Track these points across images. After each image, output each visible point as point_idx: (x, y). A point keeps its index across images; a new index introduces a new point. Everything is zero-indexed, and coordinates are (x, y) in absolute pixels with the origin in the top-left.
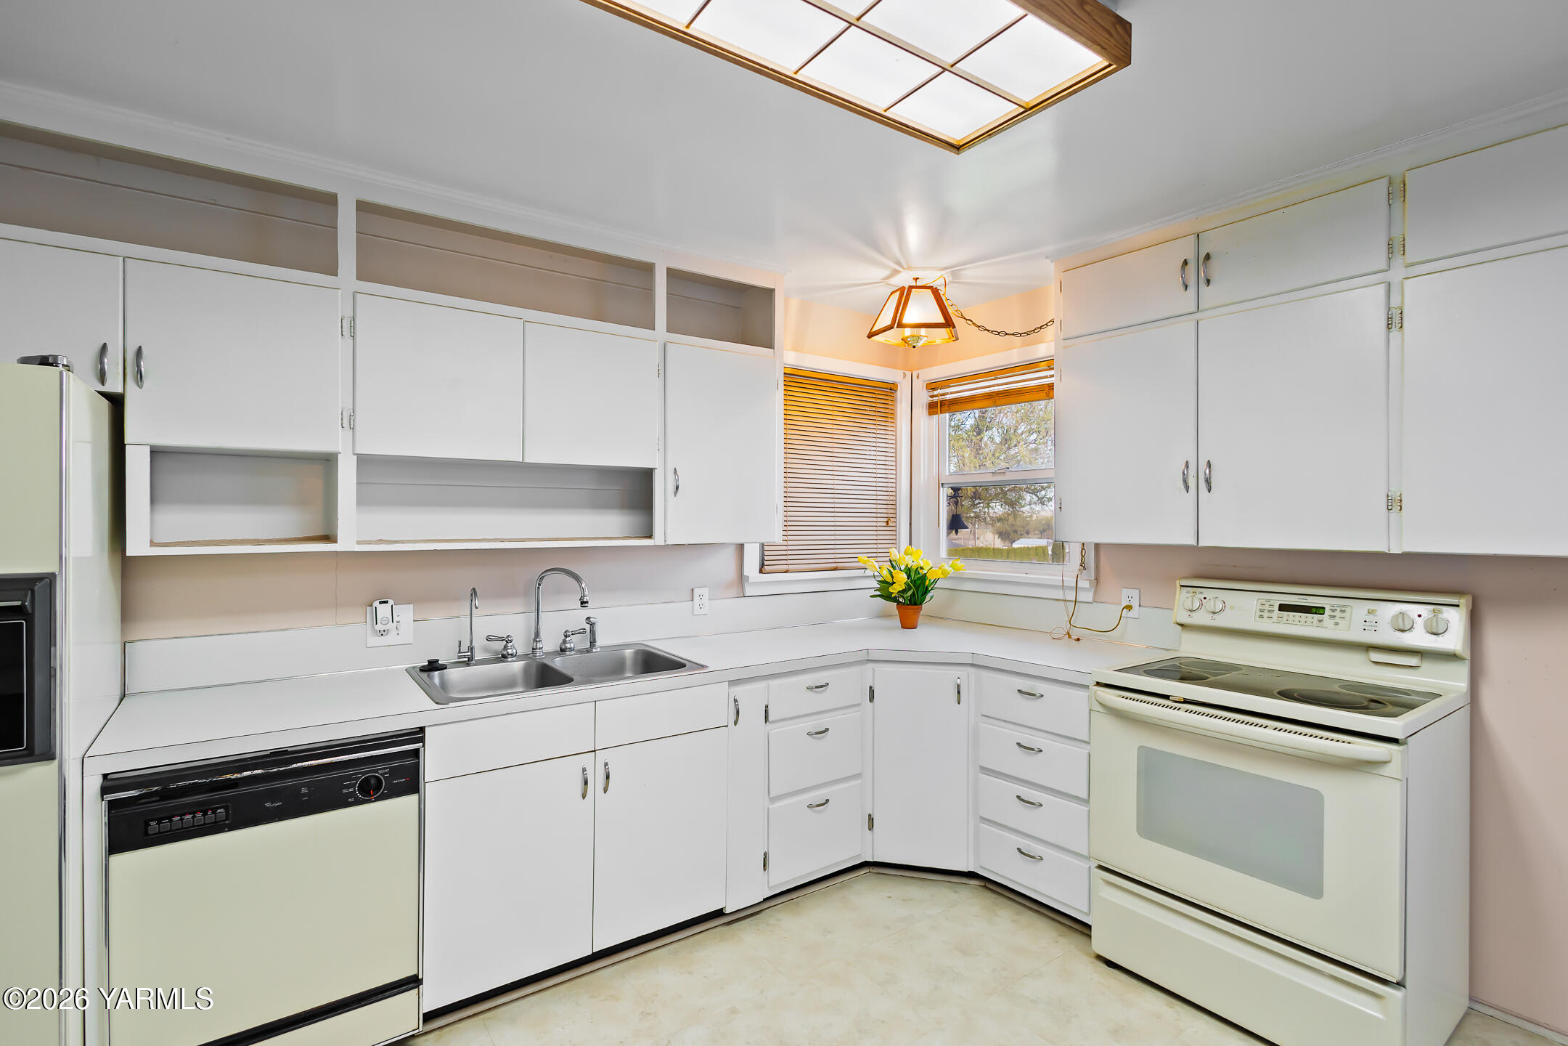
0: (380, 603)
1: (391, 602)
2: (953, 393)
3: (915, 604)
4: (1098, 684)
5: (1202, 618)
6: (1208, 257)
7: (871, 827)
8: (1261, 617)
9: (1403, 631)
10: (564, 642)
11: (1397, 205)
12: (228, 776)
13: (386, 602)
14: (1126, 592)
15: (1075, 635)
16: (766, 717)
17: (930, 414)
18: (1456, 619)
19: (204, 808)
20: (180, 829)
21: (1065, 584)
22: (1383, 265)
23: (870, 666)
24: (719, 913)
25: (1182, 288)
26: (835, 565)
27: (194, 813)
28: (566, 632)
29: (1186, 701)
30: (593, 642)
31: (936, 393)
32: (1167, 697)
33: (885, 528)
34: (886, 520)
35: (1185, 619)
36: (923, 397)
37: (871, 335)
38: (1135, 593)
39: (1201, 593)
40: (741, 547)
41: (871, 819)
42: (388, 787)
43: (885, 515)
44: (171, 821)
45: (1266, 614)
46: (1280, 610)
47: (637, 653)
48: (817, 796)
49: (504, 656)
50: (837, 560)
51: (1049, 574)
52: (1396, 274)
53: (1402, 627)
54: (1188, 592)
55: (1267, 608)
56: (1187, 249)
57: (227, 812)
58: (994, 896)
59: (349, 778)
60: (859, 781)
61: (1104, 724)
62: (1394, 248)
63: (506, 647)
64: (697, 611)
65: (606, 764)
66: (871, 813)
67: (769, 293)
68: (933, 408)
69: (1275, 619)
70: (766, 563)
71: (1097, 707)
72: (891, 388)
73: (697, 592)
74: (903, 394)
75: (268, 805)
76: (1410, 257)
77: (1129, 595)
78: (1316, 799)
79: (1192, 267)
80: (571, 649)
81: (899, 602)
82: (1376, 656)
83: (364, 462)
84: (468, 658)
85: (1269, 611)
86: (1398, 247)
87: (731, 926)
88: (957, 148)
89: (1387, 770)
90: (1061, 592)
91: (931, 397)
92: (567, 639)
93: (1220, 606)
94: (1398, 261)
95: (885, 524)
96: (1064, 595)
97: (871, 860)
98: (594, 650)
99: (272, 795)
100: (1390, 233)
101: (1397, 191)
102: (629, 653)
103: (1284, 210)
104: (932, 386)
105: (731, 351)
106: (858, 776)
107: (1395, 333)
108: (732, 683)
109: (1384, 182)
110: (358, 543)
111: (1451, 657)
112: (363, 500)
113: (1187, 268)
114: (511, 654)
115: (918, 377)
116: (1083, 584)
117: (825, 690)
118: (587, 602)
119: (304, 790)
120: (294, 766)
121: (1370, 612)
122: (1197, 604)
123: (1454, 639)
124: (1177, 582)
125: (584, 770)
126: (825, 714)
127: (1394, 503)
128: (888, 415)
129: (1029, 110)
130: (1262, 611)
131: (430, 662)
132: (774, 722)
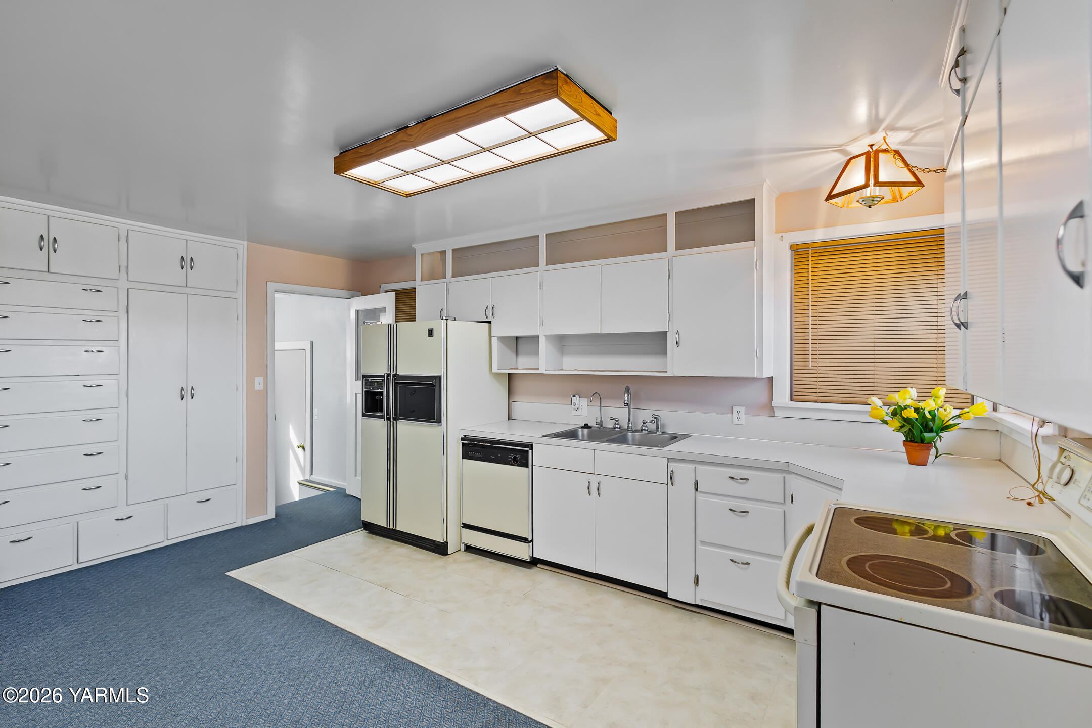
0: (573, 396)
1: (577, 396)
10: (642, 426)
12: (483, 444)
13: (575, 396)
20: (474, 456)
24: (663, 595)
27: (476, 452)
28: (644, 421)
30: (658, 429)
37: (830, 197)
40: (771, 381)
42: (520, 462)
44: (472, 453)
48: (740, 556)
49: (615, 427)
59: (510, 454)
63: (615, 423)
64: (735, 421)
65: (599, 483)
70: (795, 394)
73: (735, 409)
75: (491, 457)
80: (646, 430)
84: (600, 425)
98: (658, 433)
108: (670, 459)
110: (546, 370)
114: (618, 427)
117: (746, 483)
119: (499, 455)
120: (497, 445)
125: (589, 482)
126: (747, 501)
131: (585, 425)
132: (702, 493)
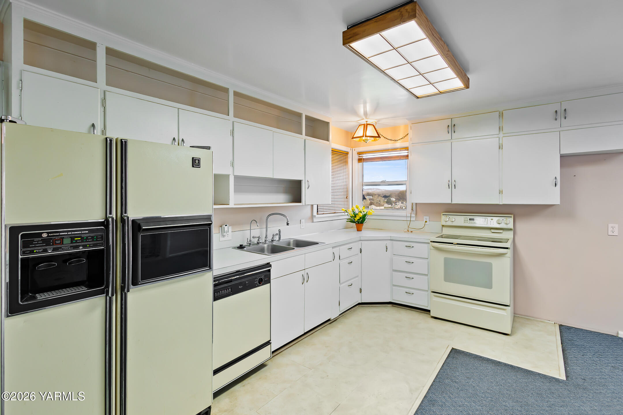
0: (225, 226)
1: (228, 225)
2: (365, 156)
3: (362, 223)
4: (431, 242)
5: (449, 223)
6: (454, 125)
7: (361, 292)
8: (465, 222)
9: (500, 224)
10: (273, 238)
11: (501, 118)
12: (232, 278)
14: (425, 217)
15: (410, 230)
16: (340, 258)
17: (359, 162)
18: (511, 220)
19: (226, 288)
20: (222, 295)
21: (407, 216)
22: (498, 133)
23: (360, 242)
24: (329, 320)
25: (447, 133)
26: (335, 212)
27: (224, 290)
28: (273, 234)
29: (457, 244)
30: (280, 238)
31: (360, 156)
32: (452, 243)
33: (345, 199)
34: (346, 197)
35: (444, 224)
36: (356, 157)
37: (353, 138)
38: (428, 217)
39: (448, 216)
40: (312, 206)
41: (361, 290)
42: (265, 280)
43: (346, 195)
44: (219, 293)
45: (466, 221)
46: (470, 220)
47: (294, 241)
48: (349, 283)
49: (258, 243)
50: (335, 210)
51: (403, 213)
52: (501, 135)
53: (499, 223)
54: (445, 216)
55: (466, 220)
56: (449, 122)
57: (231, 289)
58: (397, 308)
59: (256, 278)
60: (358, 278)
61: (435, 253)
62: (500, 129)
63: (258, 240)
64: (302, 227)
66: (361, 288)
67: (327, 124)
68: (360, 160)
69: (468, 222)
70: (318, 211)
71: (432, 248)
72: (347, 153)
73: (301, 221)
74: (350, 155)
75: (240, 287)
76: (504, 131)
77: (426, 218)
78: (490, 265)
79: (450, 127)
80: (275, 240)
81: (356, 223)
82: (493, 231)
83: (237, 178)
84: (250, 244)
85: (467, 221)
86: (501, 129)
87: (331, 324)
88: (418, 98)
89: (507, 255)
90: (406, 218)
91: (359, 157)
92: (274, 237)
93: (454, 220)
94: (501, 132)
95: (346, 198)
96: (407, 219)
97: (361, 302)
98: (281, 240)
99: (240, 284)
100: (499, 125)
101: (501, 115)
102: (292, 240)
103: (474, 116)
104: (359, 153)
105: (318, 142)
106: (357, 276)
107: (501, 149)
108: (333, 248)
109: (498, 112)
110: (235, 204)
111: (511, 229)
112: (236, 191)
113: (449, 127)
114: (261, 242)
115: (355, 150)
116: (413, 215)
117: (351, 250)
118: (289, 224)
119: (247, 282)
120: (245, 275)
121: (492, 219)
122: (447, 220)
123: (511, 226)
124: (442, 214)
125: (303, 275)
126: (352, 257)
127: (501, 192)
128: (346, 162)
129: (441, 93)
130: (465, 220)
131: (241, 246)
132: (341, 260)
